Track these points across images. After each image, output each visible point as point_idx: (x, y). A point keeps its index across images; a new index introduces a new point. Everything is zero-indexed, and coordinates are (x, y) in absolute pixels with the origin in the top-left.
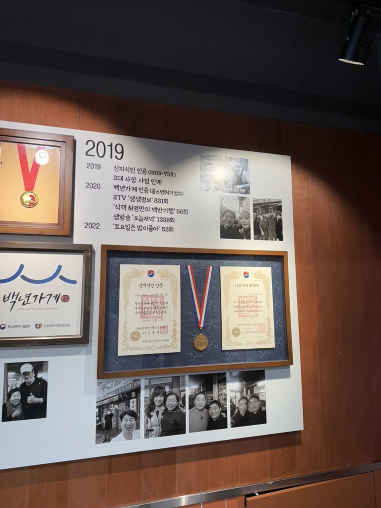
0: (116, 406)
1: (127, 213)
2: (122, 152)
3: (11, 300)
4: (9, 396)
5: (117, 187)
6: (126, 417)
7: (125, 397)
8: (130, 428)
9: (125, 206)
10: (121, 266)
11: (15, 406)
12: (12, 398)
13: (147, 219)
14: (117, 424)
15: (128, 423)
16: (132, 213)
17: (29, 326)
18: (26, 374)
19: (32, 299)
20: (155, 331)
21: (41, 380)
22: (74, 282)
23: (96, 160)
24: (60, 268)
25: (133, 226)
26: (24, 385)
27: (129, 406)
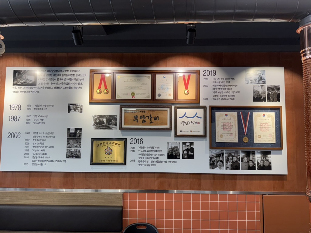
0: (216, 158)
1: (217, 94)
2: (216, 73)
3: (183, 123)
4: (183, 152)
5: (214, 85)
6: (219, 162)
7: (219, 156)
8: (220, 166)
9: (217, 92)
10: (216, 113)
11: (185, 155)
12: (184, 152)
13: (224, 96)
14: (216, 164)
15: (220, 164)
16: (219, 94)
17: (188, 131)
18: (188, 145)
19: (189, 123)
20: (229, 135)
21: (192, 148)
22: (201, 118)
23: (207, 77)
24: (196, 113)
25: (220, 99)
26: (187, 149)
27: (220, 159)
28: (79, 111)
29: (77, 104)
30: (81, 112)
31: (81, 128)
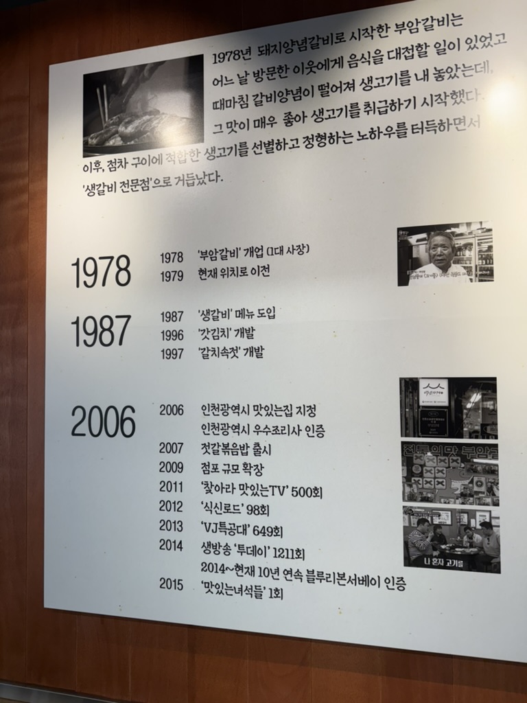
28: (469, 270)
29: (457, 226)
30: (486, 274)
31: (494, 379)
